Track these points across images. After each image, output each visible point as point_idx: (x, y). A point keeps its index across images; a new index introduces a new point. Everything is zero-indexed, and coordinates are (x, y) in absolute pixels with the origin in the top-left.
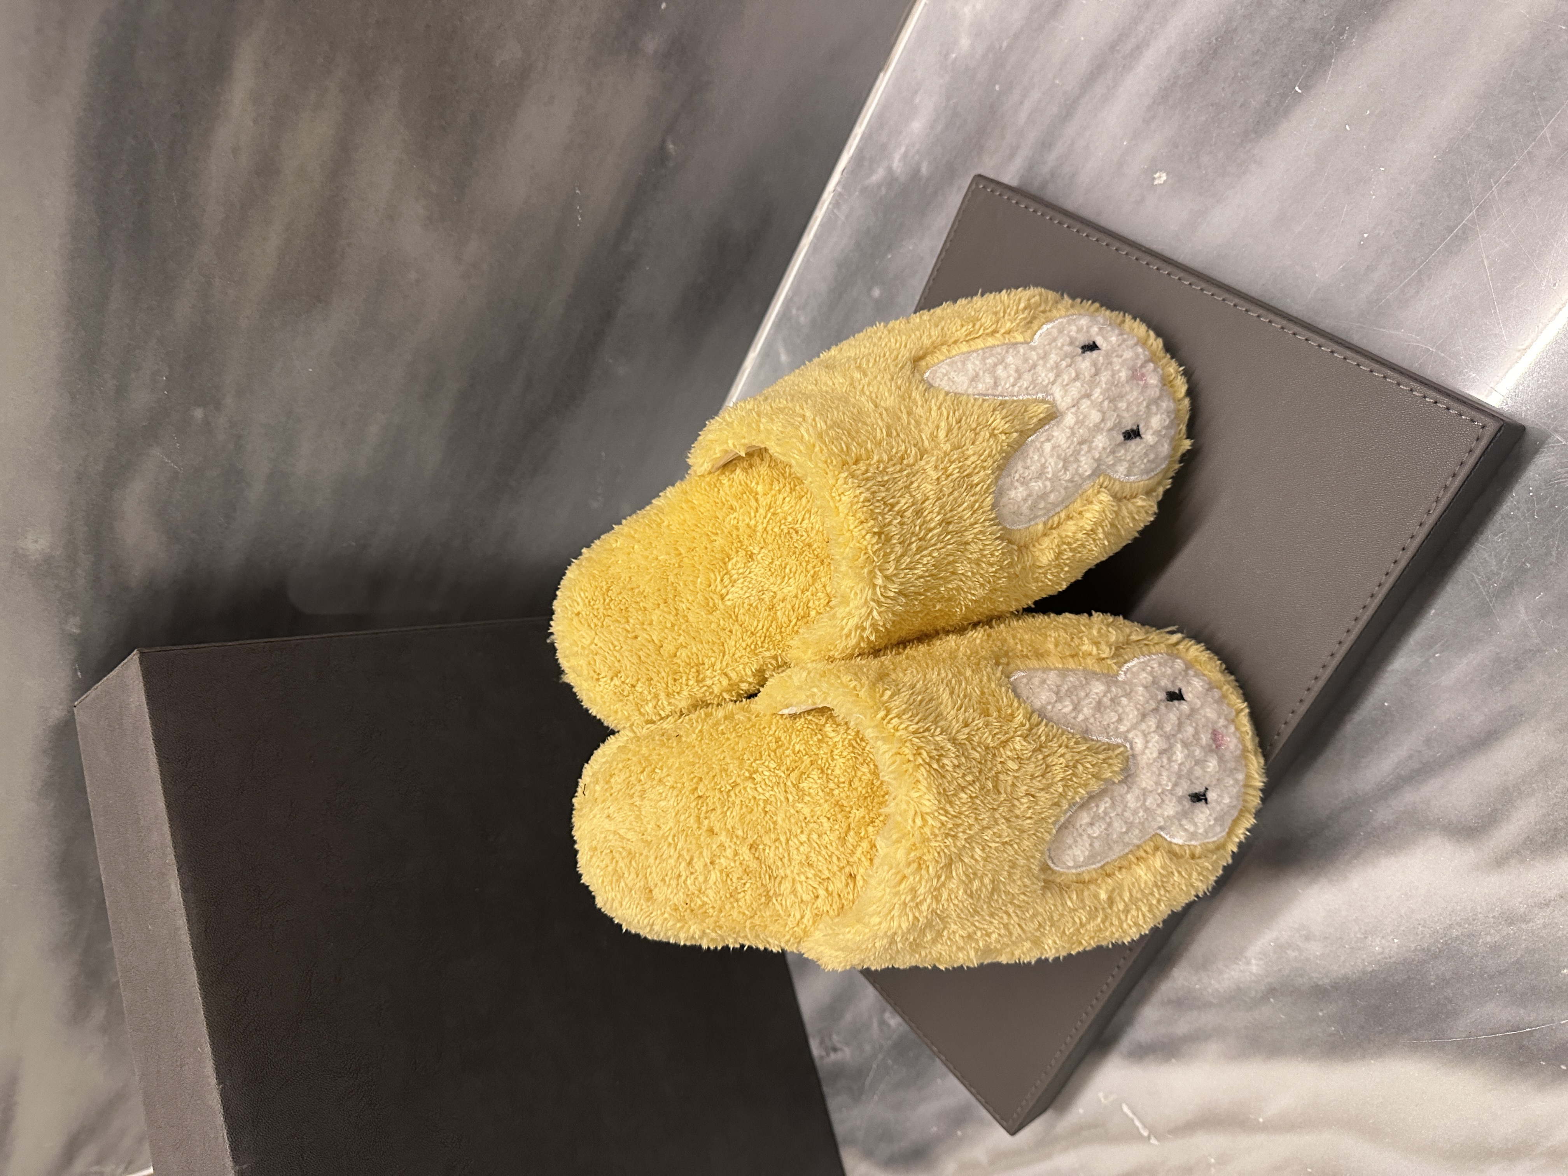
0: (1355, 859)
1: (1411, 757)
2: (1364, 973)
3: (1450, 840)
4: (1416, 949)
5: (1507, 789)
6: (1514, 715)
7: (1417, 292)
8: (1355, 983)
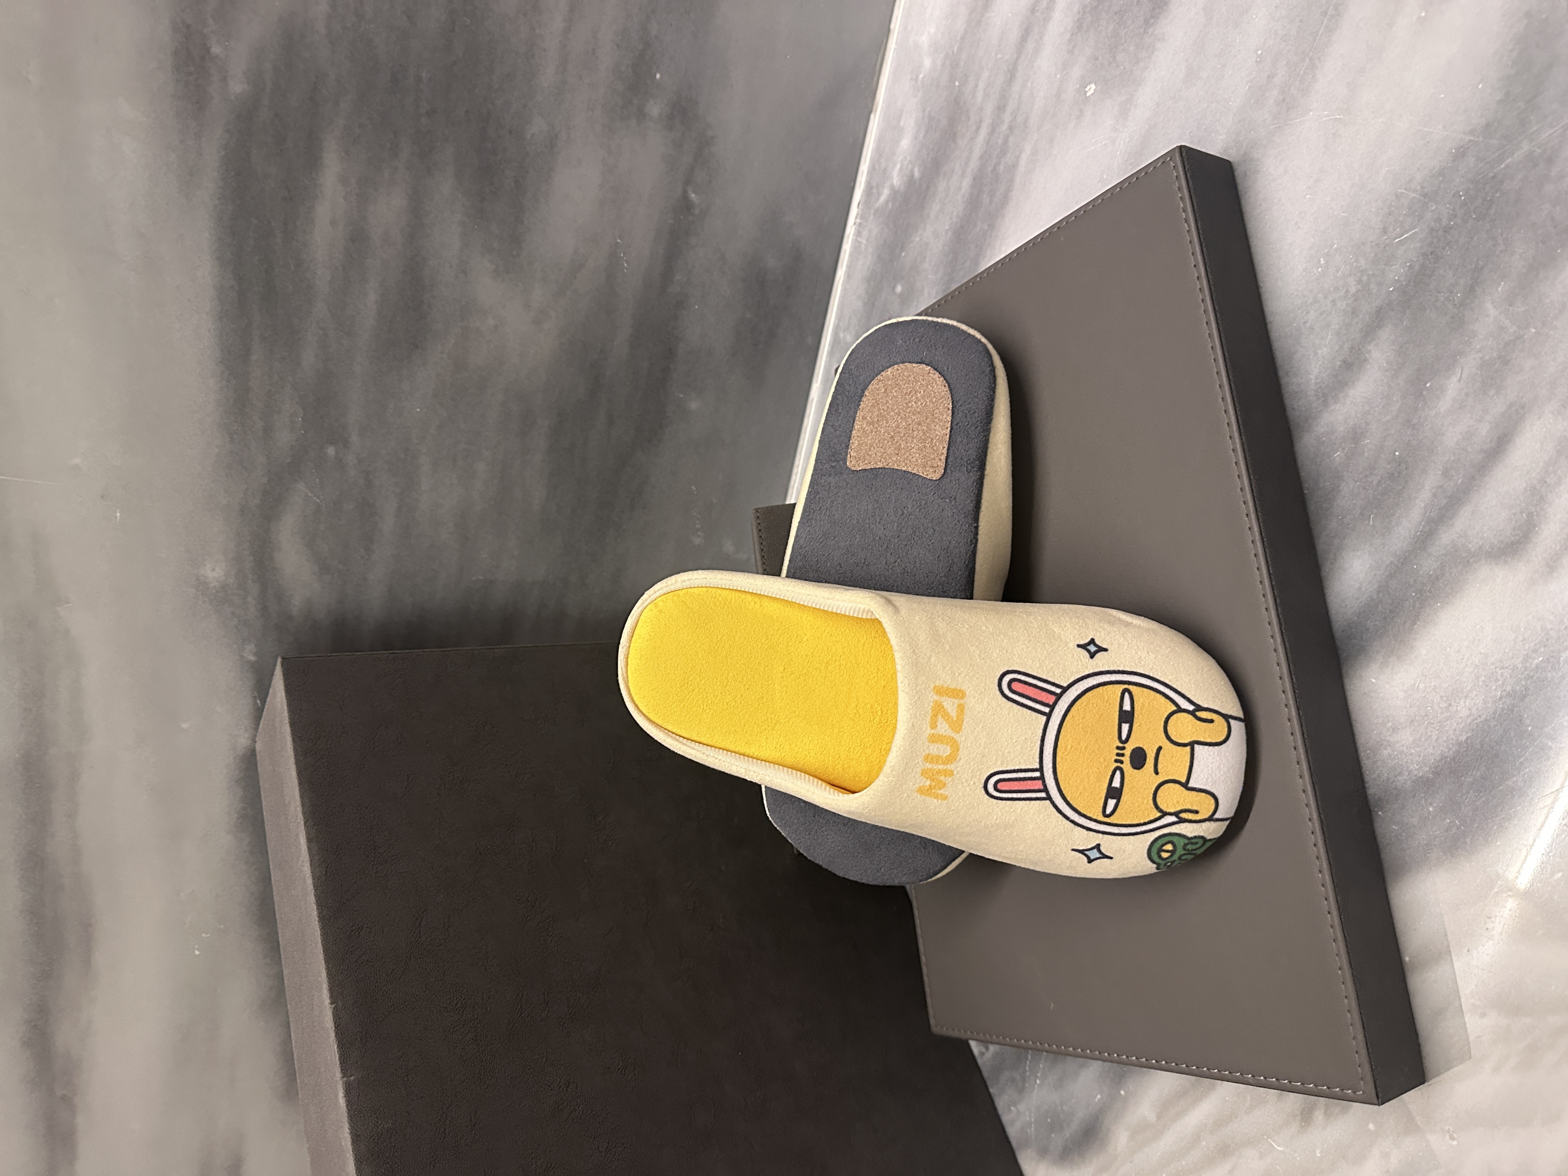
0: (1416, 624)
1: (1435, 495)
2: (1460, 744)
3: (1497, 564)
4: (1501, 698)
5: (1535, 488)
6: (1516, 410)
7: (1314, 76)
8: (1454, 759)
